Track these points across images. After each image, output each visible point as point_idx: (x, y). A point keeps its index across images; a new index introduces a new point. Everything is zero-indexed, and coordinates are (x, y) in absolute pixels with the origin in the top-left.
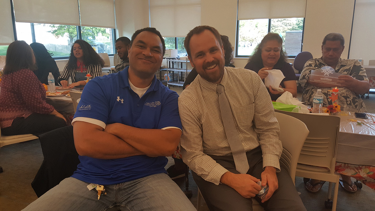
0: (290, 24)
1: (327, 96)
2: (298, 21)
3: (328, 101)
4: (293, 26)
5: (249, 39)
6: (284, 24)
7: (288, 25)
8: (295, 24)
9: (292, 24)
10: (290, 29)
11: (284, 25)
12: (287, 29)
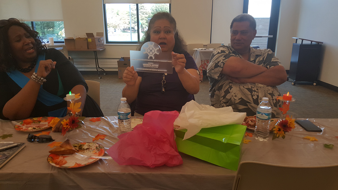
0: (146, 13)
1: (252, 93)
2: (153, 10)
3: (253, 99)
4: (149, 14)
5: (112, 25)
6: (141, 12)
7: (144, 13)
8: (151, 13)
9: (148, 13)
10: (147, 18)
11: (141, 14)
12: (145, 17)
